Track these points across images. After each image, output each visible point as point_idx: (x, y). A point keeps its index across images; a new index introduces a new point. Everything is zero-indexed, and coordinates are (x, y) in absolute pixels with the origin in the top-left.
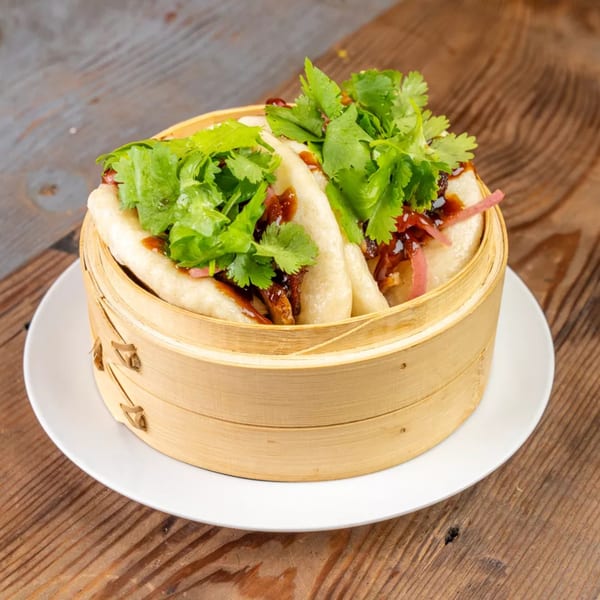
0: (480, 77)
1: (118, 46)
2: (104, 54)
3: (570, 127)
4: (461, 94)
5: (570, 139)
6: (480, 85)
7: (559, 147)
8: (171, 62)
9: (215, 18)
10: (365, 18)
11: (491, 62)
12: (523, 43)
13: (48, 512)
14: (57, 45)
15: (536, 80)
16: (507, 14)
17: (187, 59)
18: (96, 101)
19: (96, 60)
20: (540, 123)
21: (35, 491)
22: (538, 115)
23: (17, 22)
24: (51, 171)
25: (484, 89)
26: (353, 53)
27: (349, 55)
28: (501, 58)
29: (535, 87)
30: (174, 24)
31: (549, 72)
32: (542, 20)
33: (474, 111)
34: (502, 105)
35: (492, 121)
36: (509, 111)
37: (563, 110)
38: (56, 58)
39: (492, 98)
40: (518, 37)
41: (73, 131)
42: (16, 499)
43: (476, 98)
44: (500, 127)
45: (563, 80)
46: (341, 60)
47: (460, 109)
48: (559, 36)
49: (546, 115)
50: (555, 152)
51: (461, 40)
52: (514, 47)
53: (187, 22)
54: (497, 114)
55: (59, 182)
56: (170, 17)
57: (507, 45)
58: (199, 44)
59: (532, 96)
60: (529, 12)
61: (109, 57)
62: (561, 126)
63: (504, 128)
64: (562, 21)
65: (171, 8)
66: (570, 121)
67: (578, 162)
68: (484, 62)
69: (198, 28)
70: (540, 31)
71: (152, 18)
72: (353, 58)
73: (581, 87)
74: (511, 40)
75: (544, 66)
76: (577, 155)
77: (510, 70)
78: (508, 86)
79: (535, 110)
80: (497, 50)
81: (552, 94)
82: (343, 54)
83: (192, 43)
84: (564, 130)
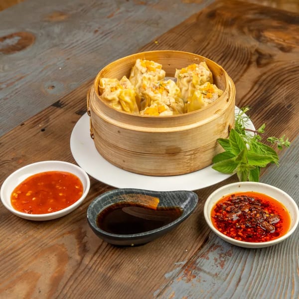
0: (204, 49)
1: (77, 41)
2: (72, 44)
3: (235, 64)
7: (231, 70)
8: (96, 46)
9: (112, 32)
10: (165, 31)
11: (208, 44)
12: (220, 38)
14: (56, 41)
15: (223, 50)
16: (215, 29)
17: (101, 45)
18: (68, 59)
19: (69, 46)
22: (224, 60)
23: (42, 34)
24: (52, 81)
26: (160, 42)
27: (158, 42)
28: (212, 43)
29: (223, 52)
30: (97, 34)
31: (228, 47)
32: (227, 30)
37: (232, 59)
38: (56, 46)
40: (218, 36)
41: (60, 68)
45: (233, 50)
46: (156, 44)
48: (233, 35)
49: (226, 60)
51: (198, 37)
52: (217, 39)
53: (102, 33)
55: (54, 85)
56: (96, 31)
57: (214, 39)
58: (106, 40)
60: (223, 28)
61: (74, 45)
62: (232, 63)
64: (234, 31)
65: (97, 29)
66: (235, 62)
68: (206, 44)
69: (105, 35)
70: (226, 34)
71: (90, 32)
72: (160, 44)
73: (239, 51)
74: (216, 37)
75: (227, 45)
76: (236, 73)
77: (215, 47)
78: (214, 51)
79: (223, 59)
80: (211, 40)
81: (229, 54)
82: (156, 42)
83: (103, 40)
84: (232, 66)
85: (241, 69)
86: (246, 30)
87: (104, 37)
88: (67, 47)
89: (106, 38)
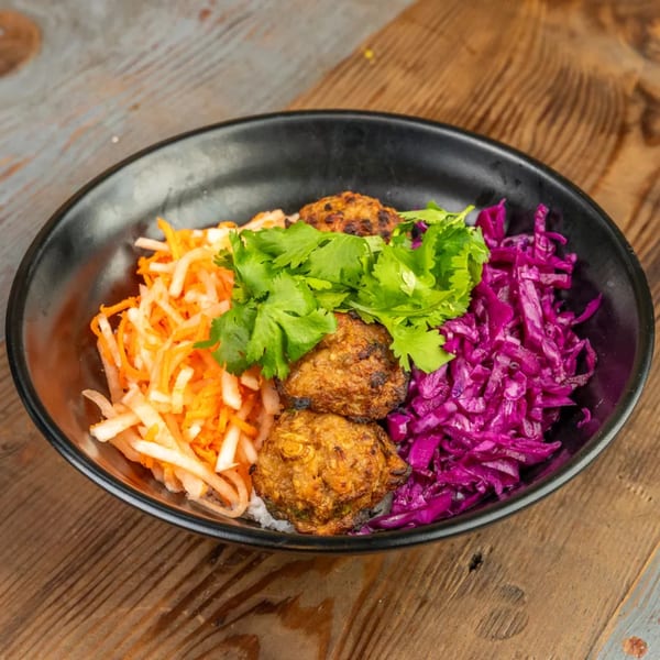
0: (499, 79)
1: (155, 47)
2: (143, 55)
3: (583, 133)
4: (481, 98)
5: (583, 147)
6: (498, 88)
7: (573, 154)
9: (248, 15)
10: (390, 16)
11: (509, 63)
12: (538, 43)
13: (103, 544)
14: (98, 45)
15: (551, 82)
17: (221, 60)
18: (136, 107)
19: (134, 63)
20: (555, 129)
21: (91, 522)
22: (553, 121)
23: (59, 21)
25: (501, 93)
26: (379, 53)
27: (375, 55)
28: (518, 59)
29: (550, 91)
30: (207, 24)
31: (563, 74)
32: (557, 17)
33: (493, 116)
34: (519, 110)
35: (510, 127)
36: (525, 116)
37: (576, 115)
38: (97, 61)
39: (510, 102)
40: (534, 36)
41: (115, 140)
42: (74, 531)
43: (495, 103)
44: (517, 134)
45: (576, 82)
46: (368, 60)
47: (480, 114)
48: (572, 35)
49: (560, 120)
50: (569, 160)
51: (480, 39)
52: (531, 46)
53: (221, 20)
54: (514, 120)
56: (205, 14)
57: (523, 45)
58: (232, 45)
59: (546, 101)
60: (544, 7)
62: (575, 132)
63: (521, 135)
64: (576, 19)
65: (205, 5)
66: (583, 126)
67: (590, 170)
68: (503, 62)
69: (231, 26)
70: (554, 28)
71: (188, 15)
72: (379, 59)
73: (593, 90)
74: (527, 38)
75: (558, 69)
76: (589, 163)
77: (527, 72)
78: (524, 89)
79: (550, 115)
80: (515, 50)
81: (566, 97)
82: (369, 54)
83: (226, 42)
84: (578, 138)
85: (603, 150)
86: (606, 16)
87: (228, 34)
88: (128, 67)
89: (233, 36)
